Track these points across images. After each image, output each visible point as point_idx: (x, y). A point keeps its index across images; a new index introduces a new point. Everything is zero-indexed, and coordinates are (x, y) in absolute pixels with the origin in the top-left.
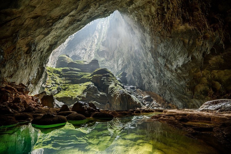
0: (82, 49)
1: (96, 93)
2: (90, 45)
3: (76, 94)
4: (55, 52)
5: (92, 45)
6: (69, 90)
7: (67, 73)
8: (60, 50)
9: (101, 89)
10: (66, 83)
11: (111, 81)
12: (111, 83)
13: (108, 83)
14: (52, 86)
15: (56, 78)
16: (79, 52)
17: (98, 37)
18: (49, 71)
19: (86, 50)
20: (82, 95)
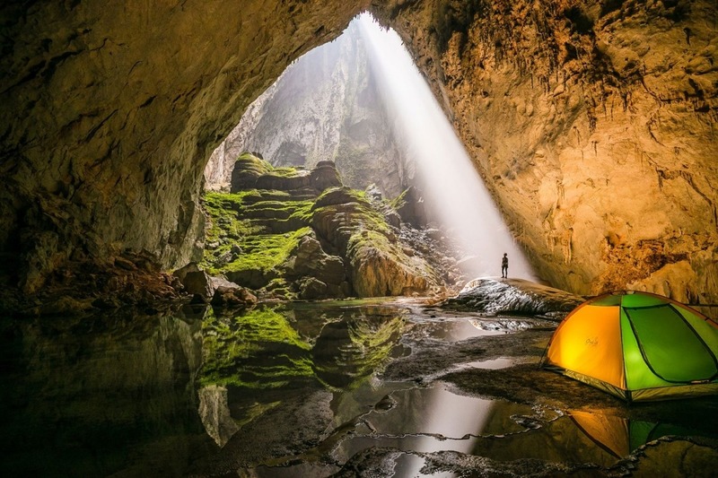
0: (308, 120)
1: (317, 257)
2: (326, 105)
3: (272, 262)
4: (230, 143)
5: (331, 107)
6: (258, 251)
7: (256, 207)
8: (244, 133)
9: (334, 246)
10: (253, 234)
11: (358, 224)
12: (355, 229)
13: (348, 230)
14: (220, 244)
15: (229, 223)
16: (298, 133)
17: (346, 78)
18: (211, 205)
19: (317, 122)
20: (287, 264)
